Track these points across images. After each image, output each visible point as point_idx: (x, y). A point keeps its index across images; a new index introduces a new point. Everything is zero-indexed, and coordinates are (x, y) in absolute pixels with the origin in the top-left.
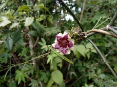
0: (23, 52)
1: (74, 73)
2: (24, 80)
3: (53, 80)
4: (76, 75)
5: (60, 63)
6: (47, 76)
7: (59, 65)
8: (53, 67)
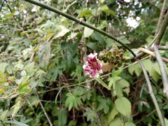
0: (76, 70)
1: (145, 103)
2: (76, 106)
3: (117, 110)
4: (148, 107)
5: (126, 88)
6: (107, 104)
7: (124, 90)
8: (117, 92)
